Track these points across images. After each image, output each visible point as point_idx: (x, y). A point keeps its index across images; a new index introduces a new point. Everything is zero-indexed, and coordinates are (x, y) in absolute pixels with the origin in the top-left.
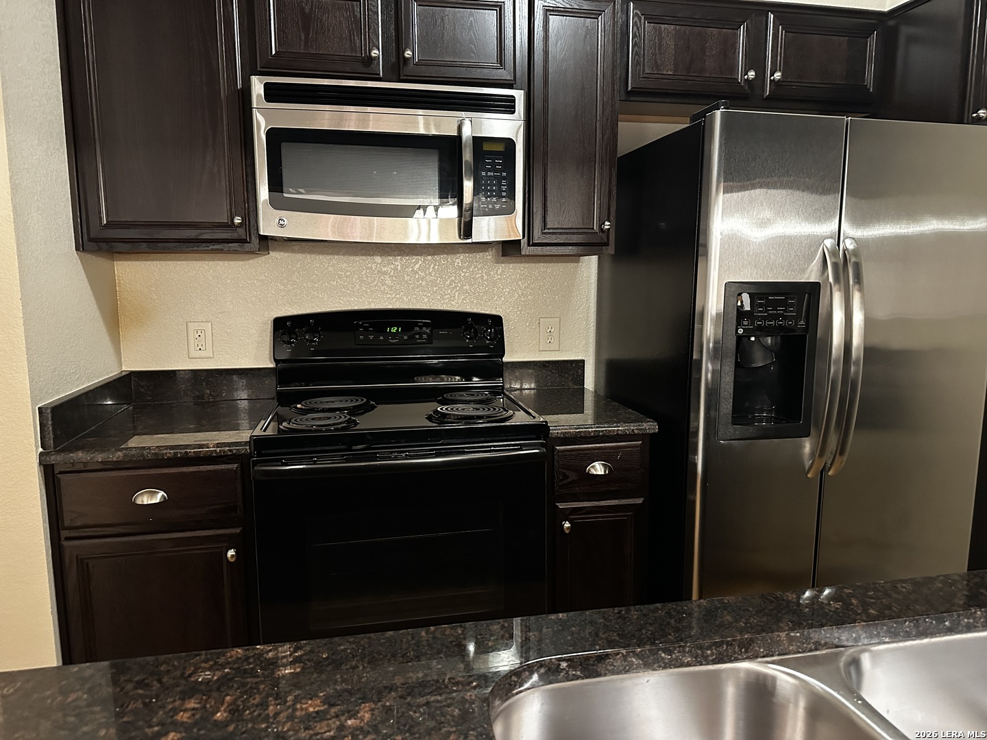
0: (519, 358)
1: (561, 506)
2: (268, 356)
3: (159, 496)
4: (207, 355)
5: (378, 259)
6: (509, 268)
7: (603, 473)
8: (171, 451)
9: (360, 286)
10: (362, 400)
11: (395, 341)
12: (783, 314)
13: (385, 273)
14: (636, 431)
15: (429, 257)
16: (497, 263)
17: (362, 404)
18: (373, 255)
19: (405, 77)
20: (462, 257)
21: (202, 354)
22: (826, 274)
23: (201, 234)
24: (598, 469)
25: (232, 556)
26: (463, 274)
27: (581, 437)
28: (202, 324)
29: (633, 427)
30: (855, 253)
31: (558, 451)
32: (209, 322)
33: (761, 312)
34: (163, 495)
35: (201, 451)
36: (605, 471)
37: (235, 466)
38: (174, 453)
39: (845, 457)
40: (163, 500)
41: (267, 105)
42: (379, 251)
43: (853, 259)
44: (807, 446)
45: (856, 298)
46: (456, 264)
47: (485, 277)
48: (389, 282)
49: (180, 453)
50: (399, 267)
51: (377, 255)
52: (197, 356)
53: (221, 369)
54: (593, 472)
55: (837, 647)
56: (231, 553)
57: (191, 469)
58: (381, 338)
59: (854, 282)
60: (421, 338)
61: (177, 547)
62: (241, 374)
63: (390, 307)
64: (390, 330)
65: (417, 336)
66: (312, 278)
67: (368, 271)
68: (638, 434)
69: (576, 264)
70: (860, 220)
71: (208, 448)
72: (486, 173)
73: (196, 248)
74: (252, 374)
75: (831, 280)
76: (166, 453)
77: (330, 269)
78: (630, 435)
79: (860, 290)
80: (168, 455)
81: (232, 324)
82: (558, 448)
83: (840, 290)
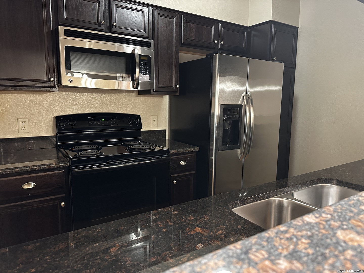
0: (145, 129)
1: (172, 176)
2: (52, 131)
3: (32, 185)
4: (26, 132)
5: (94, 94)
6: (141, 99)
7: (184, 164)
8: (39, 167)
9: (88, 104)
10: (96, 146)
11: (104, 124)
12: (234, 114)
13: (97, 99)
14: (194, 150)
15: (113, 94)
16: (137, 97)
17: (97, 148)
18: (92, 93)
19: (113, 32)
20: (125, 94)
21: (25, 131)
22: (244, 102)
23: (36, 84)
24: (183, 163)
25: (63, 204)
26: (125, 100)
27: (179, 153)
28: (24, 119)
29: (193, 149)
30: (251, 96)
31: (172, 158)
32: (27, 118)
33: (229, 113)
34: (34, 184)
35: (50, 166)
36: (185, 164)
37: (63, 171)
38: (40, 168)
39: (249, 154)
40: (34, 187)
41: (65, 37)
42: (95, 92)
43: (250, 98)
44: (239, 151)
45: (252, 108)
46: (123, 97)
47: (133, 102)
48: (98, 103)
49: (42, 167)
50: (102, 98)
51: (94, 93)
52: (23, 132)
53: (34, 137)
54: (181, 164)
55: (288, 192)
56: (63, 203)
57: (46, 173)
58: (99, 123)
59: (251, 104)
60: (113, 123)
61: (40, 204)
62: (42, 138)
63: (99, 112)
64: (102, 120)
65: (112, 123)
66: (69, 101)
67: (91, 99)
68: (194, 151)
69: (162, 98)
70: (252, 87)
71: (53, 165)
72: (142, 67)
73: (33, 89)
74: (46, 138)
75: (246, 104)
76: (37, 168)
77: (76, 98)
78: (192, 151)
79: (253, 107)
80: (37, 169)
81: (37, 119)
82: (171, 157)
83: (248, 106)
